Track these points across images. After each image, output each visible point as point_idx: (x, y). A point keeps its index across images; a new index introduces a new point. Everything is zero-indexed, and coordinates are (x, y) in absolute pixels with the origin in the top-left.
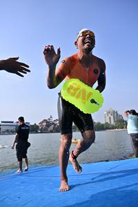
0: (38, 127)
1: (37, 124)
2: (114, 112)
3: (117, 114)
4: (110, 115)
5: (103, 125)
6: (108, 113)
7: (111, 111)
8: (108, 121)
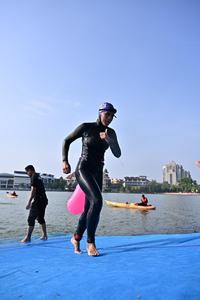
0: (65, 182)
1: (64, 178)
2: (177, 167)
3: (182, 170)
4: (171, 171)
5: (160, 185)
6: (169, 168)
7: (174, 165)
8: (168, 180)
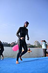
0: (11, 45)
1: (10, 44)
2: (37, 42)
8: (35, 45)
